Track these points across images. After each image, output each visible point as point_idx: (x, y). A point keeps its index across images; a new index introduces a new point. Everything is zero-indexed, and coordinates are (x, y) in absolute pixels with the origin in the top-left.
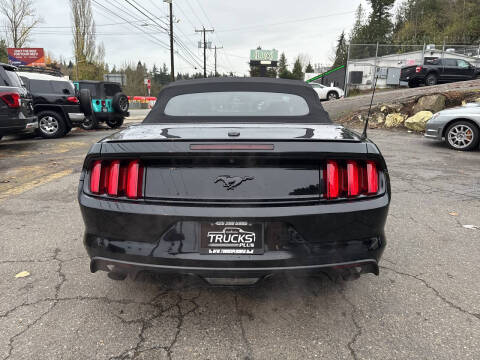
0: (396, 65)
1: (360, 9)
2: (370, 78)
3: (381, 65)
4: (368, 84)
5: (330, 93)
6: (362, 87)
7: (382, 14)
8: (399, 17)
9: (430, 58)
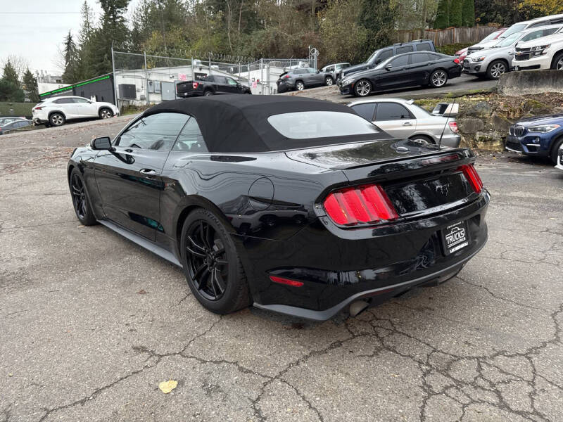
0: (167, 79)
1: (86, 8)
2: (143, 93)
3: (153, 78)
4: (142, 99)
5: (102, 109)
6: (137, 103)
7: (115, 17)
8: (136, 24)
9: (199, 74)
